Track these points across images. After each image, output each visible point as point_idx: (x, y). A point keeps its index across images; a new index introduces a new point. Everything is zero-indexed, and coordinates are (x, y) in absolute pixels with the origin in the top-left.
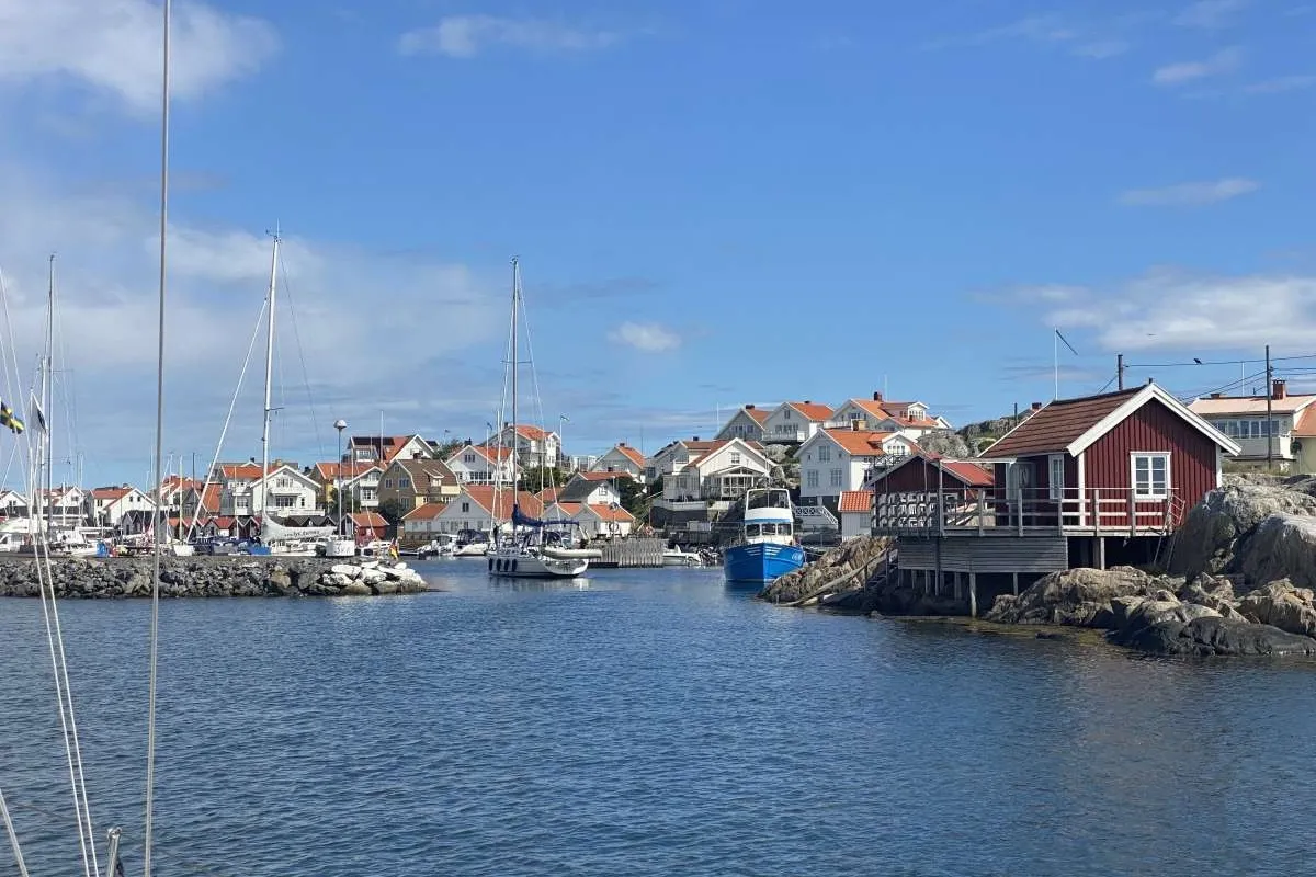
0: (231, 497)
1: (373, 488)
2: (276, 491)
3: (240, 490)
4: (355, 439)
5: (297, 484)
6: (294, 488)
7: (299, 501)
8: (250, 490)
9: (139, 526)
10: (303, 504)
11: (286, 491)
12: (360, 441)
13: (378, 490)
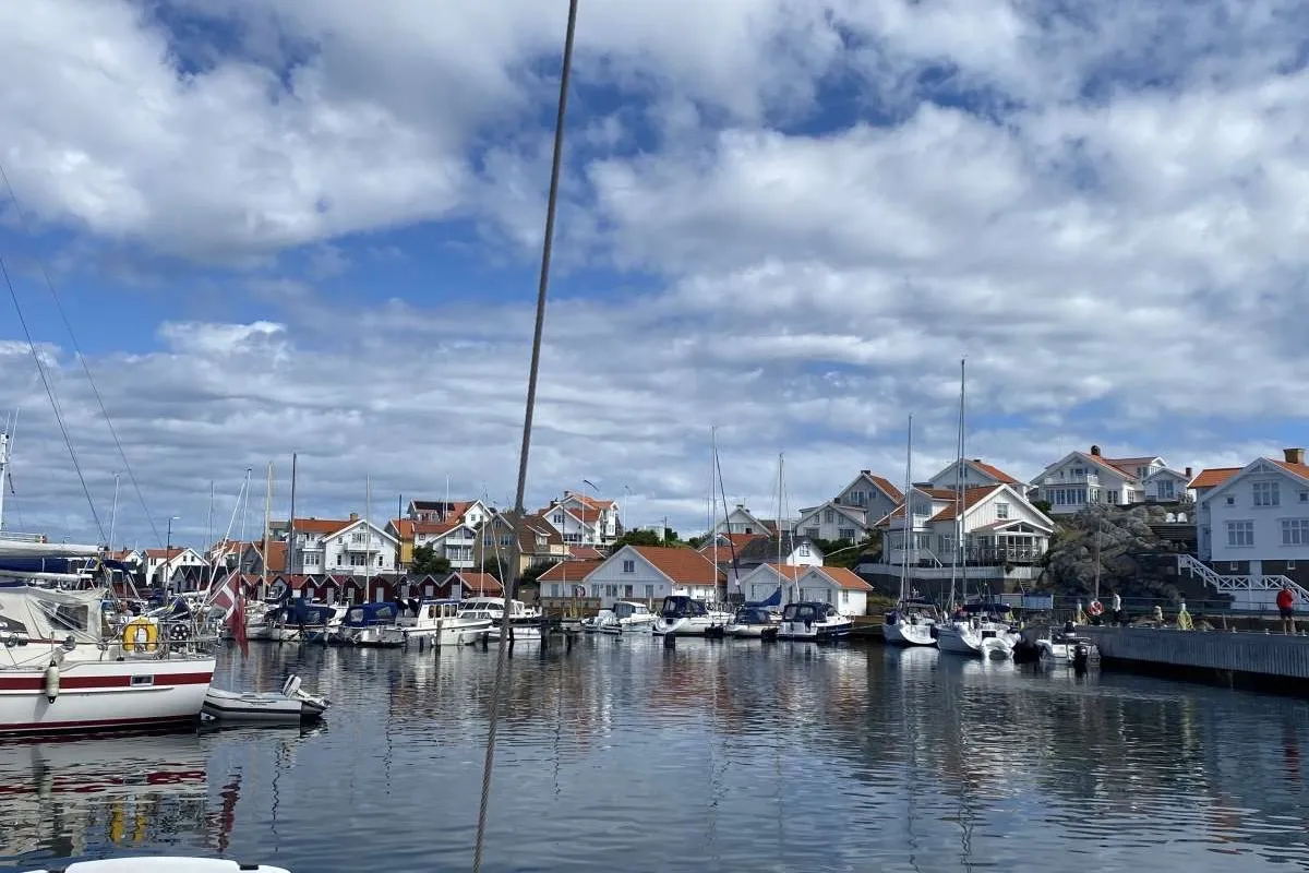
0: (300, 553)
1: (469, 547)
2: (352, 547)
3: (310, 546)
4: (416, 503)
5: (375, 540)
6: (373, 543)
7: (376, 560)
8: (322, 545)
9: (192, 582)
10: (381, 564)
11: (362, 547)
12: (420, 505)
13: (475, 550)
